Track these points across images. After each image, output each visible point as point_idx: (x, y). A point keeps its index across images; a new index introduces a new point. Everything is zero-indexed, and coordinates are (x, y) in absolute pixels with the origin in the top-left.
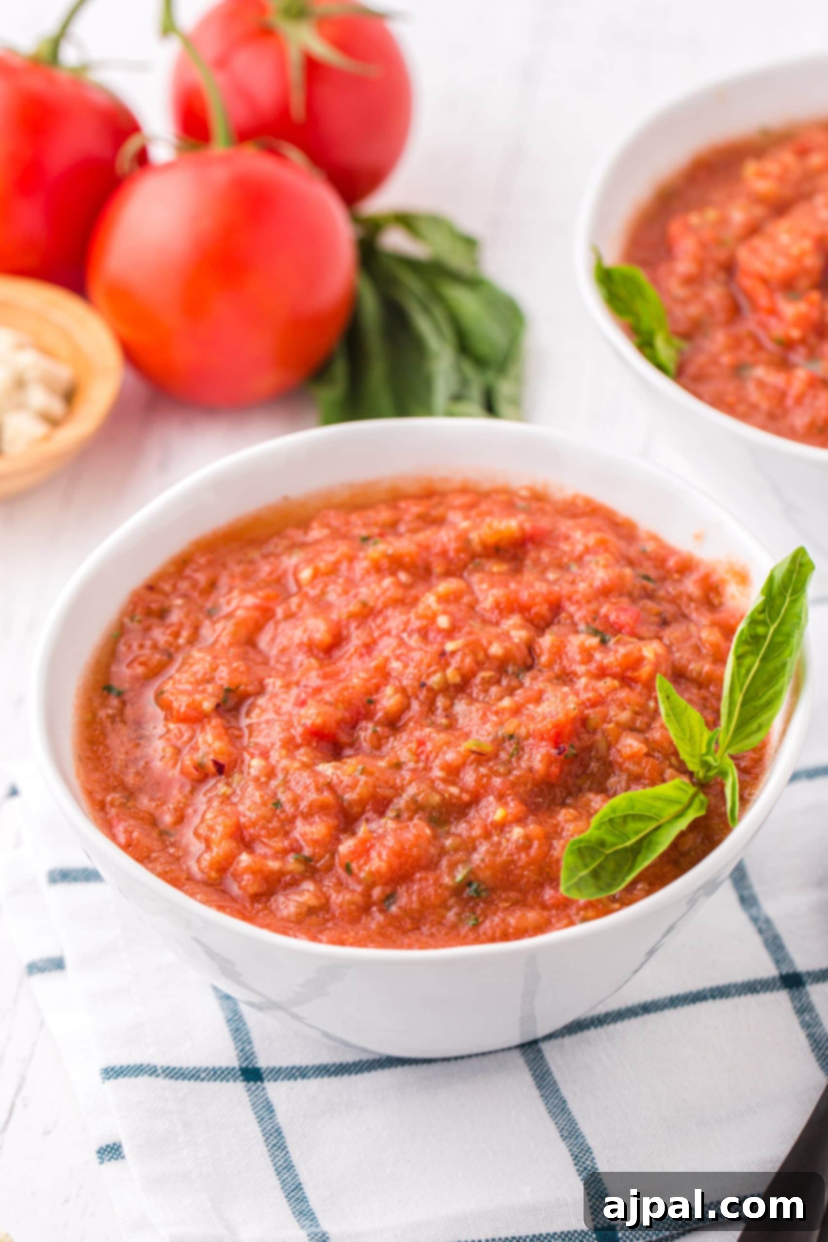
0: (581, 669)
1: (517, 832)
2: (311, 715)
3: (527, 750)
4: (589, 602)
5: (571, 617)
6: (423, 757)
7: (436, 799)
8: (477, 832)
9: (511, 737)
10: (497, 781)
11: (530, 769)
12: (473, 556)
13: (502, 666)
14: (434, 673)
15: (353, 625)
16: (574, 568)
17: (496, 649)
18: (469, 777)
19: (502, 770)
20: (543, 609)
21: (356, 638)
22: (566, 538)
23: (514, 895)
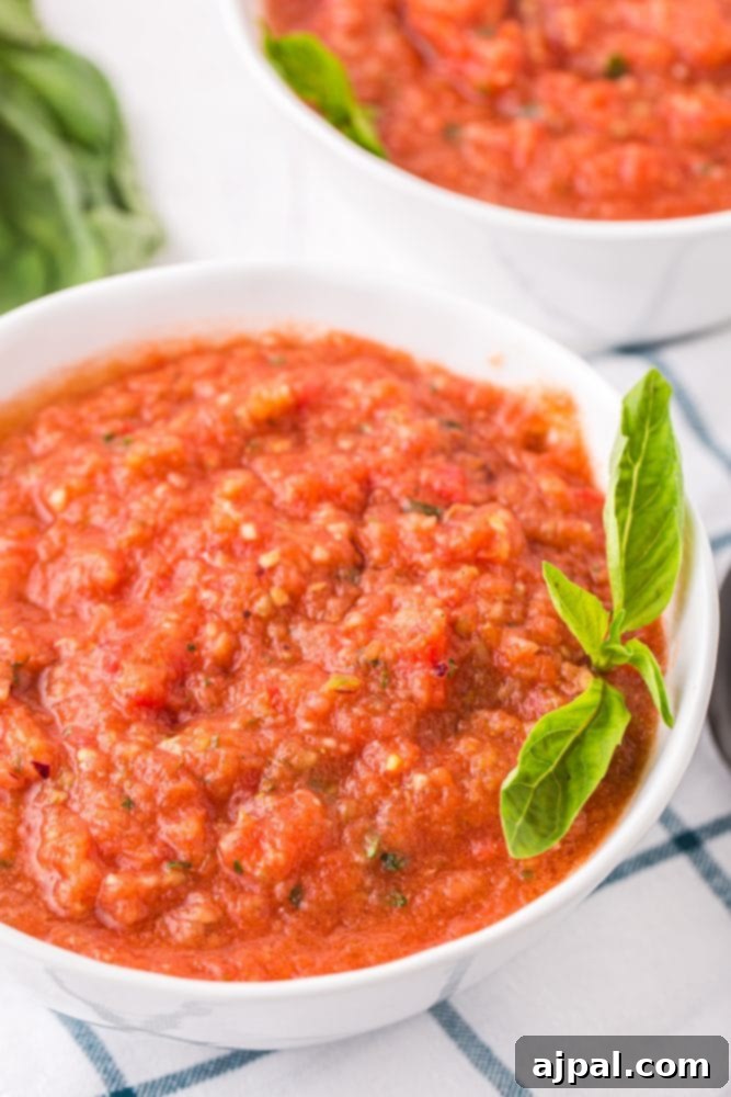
0: (426, 559)
1: (418, 780)
2: (133, 681)
3: (399, 674)
4: (403, 470)
5: (387, 491)
6: (281, 708)
7: (311, 757)
8: (371, 789)
9: (376, 662)
10: (378, 722)
11: (411, 699)
12: (247, 438)
13: (331, 571)
14: (257, 597)
15: (138, 554)
16: (368, 429)
17: (320, 554)
18: (343, 722)
19: (378, 706)
20: (353, 489)
21: (147, 570)
22: (345, 392)
23: (438, 858)
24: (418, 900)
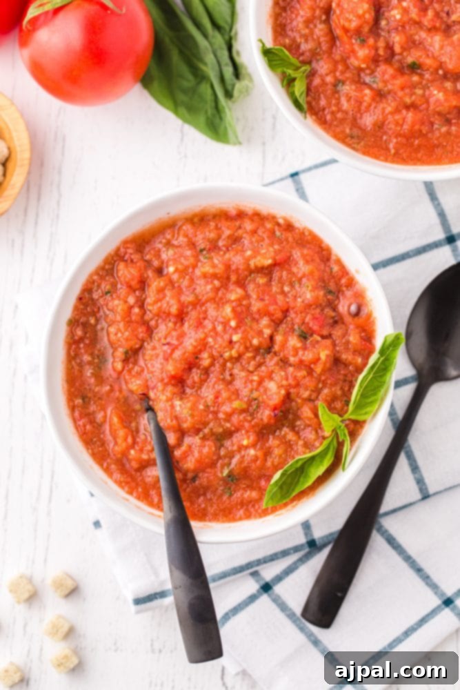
0: (292, 359)
1: (252, 452)
2: (171, 368)
3: (262, 408)
4: (301, 313)
5: (292, 319)
6: (217, 405)
7: (220, 430)
8: (235, 448)
9: (256, 399)
10: (247, 425)
11: (262, 420)
12: (251, 272)
13: (257, 350)
14: (226, 352)
15: (190, 308)
16: (297, 286)
17: (255, 342)
18: (235, 419)
19: (249, 418)
20: (279, 315)
21: (193, 314)
22: (296, 264)
23: (247, 482)
24: (235, 495)
